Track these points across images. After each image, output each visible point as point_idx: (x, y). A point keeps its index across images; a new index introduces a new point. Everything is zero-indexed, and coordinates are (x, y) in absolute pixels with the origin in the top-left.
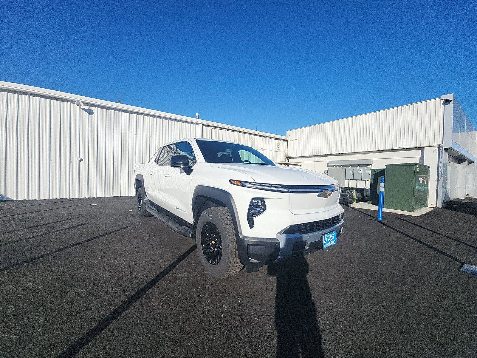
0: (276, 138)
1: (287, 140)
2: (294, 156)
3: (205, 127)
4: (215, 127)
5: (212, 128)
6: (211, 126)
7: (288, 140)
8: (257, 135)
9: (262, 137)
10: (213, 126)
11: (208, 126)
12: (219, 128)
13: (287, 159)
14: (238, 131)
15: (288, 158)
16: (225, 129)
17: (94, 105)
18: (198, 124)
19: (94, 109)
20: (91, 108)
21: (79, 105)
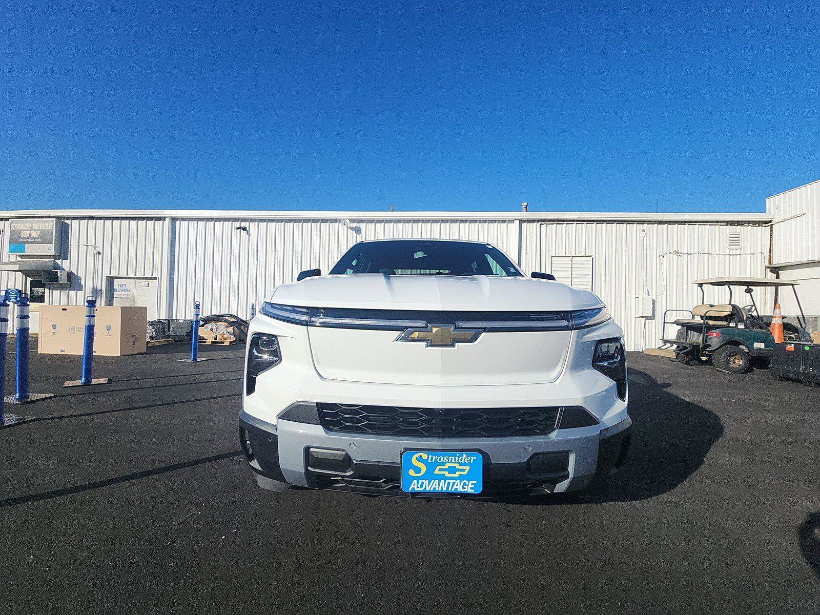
0: (724, 222)
1: (767, 222)
2: (794, 261)
3: (525, 224)
4: (548, 220)
5: (541, 224)
6: (539, 221)
7: (771, 222)
8: (661, 222)
9: (686, 226)
10: (544, 220)
11: (534, 221)
12: (558, 220)
13: (771, 271)
14: (604, 221)
15: (775, 270)
16: (571, 221)
17: (362, 221)
18: (512, 221)
19: (362, 226)
20: (360, 225)
21: (346, 224)
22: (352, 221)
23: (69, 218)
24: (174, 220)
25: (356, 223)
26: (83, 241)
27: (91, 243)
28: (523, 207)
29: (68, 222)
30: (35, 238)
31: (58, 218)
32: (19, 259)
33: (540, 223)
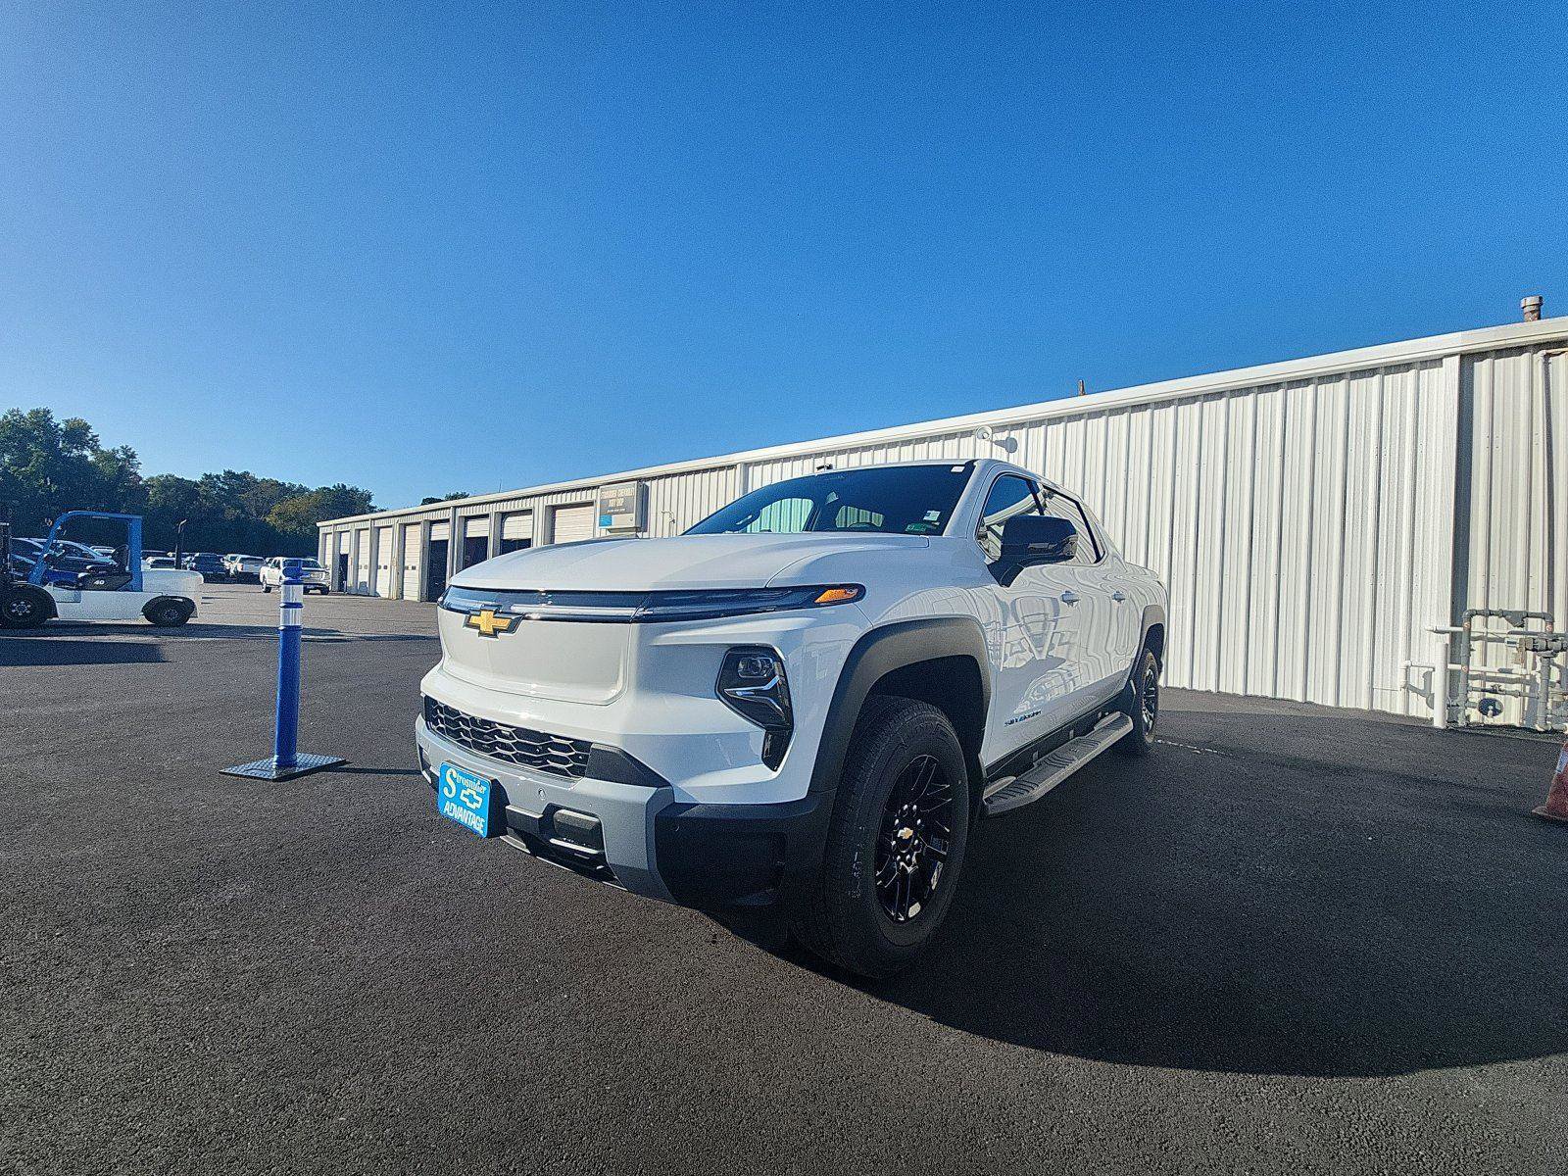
10: (1559, 343)
17: (1019, 426)
18: (1436, 362)
19: (1019, 435)
20: (1013, 434)
21: (985, 435)
22: (1002, 428)
23: (648, 479)
24: (747, 465)
25: (1007, 432)
26: (660, 509)
27: (667, 509)
28: (1527, 309)
29: (648, 483)
30: (620, 507)
31: (639, 480)
32: (608, 534)
33: (1544, 352)
